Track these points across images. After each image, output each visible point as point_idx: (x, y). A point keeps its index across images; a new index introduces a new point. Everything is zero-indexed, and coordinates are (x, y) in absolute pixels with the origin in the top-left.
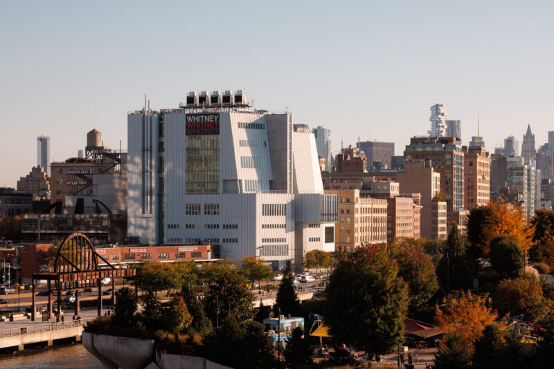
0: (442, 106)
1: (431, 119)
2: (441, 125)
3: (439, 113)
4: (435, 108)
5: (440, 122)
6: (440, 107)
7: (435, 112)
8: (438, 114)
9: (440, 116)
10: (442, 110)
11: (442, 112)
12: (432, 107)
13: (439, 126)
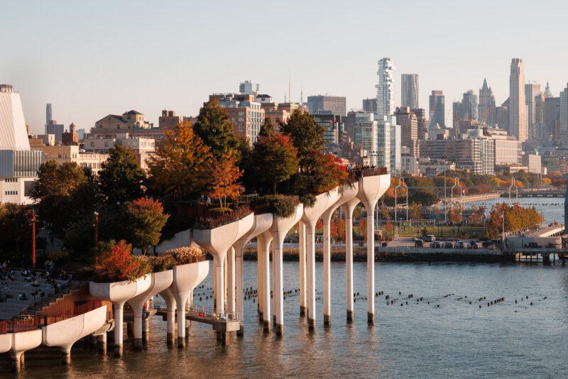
0: (389, 60)
1: (379, 73)
2: (388, 79)
3: (387, 67)
4: (382, 62)
5: (387, 76)
6: (388, 61)
7: (382, 65)
8: (385, 68)
9: (387, 70)
10: (390, 64)
11: (389, 65)
12: (379, 61)
13: (387, 81)
